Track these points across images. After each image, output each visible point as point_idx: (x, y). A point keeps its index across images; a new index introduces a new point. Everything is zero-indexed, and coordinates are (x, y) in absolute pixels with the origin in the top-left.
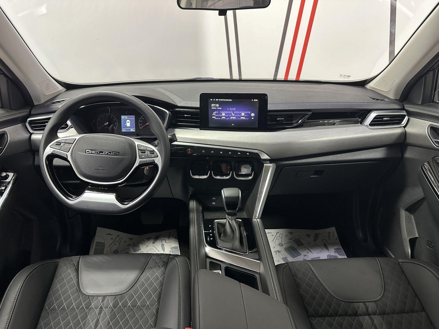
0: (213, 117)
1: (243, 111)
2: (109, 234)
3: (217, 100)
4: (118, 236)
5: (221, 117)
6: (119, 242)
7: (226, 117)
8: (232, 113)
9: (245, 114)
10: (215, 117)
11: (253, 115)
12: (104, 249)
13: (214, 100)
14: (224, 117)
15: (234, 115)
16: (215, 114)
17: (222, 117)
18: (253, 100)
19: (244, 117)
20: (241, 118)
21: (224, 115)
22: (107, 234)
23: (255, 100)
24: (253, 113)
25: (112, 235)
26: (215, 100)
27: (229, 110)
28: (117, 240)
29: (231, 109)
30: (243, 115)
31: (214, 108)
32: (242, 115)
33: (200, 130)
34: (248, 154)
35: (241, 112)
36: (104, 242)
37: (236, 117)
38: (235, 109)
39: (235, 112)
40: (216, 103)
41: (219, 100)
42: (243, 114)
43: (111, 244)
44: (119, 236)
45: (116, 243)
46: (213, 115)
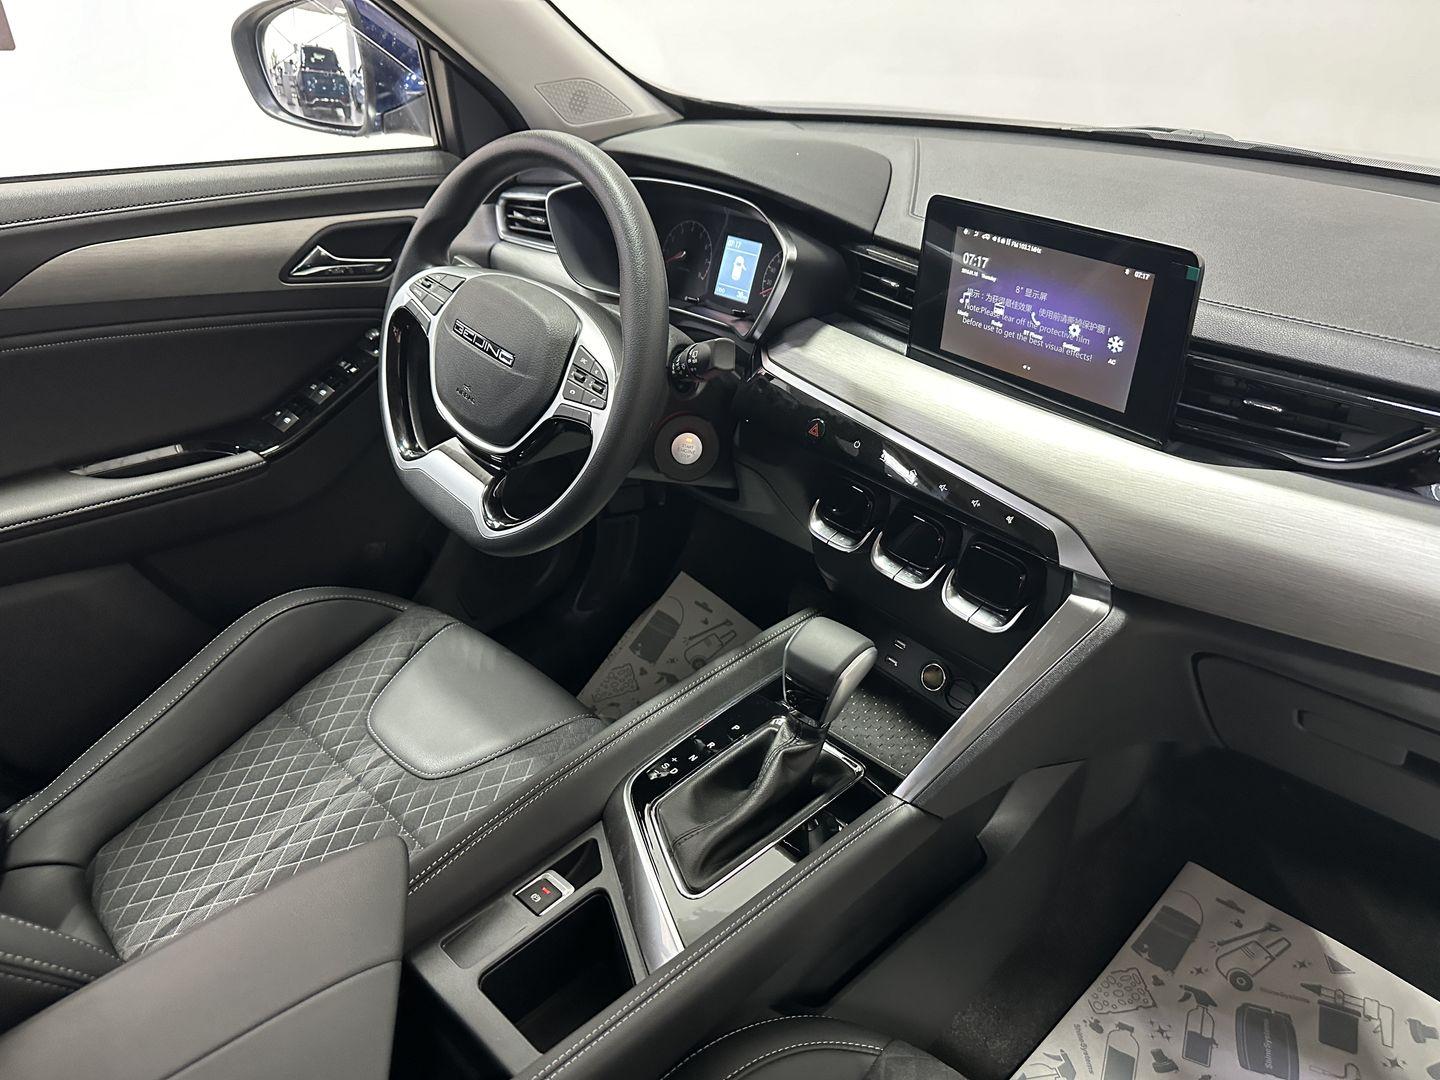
0: (960, 312)
1: (1078, 315)
2: (705, 606)
3: (987, 236)
4: (727, 622)
5: (987, 320)
6: (724, 640)
7: (1007, 326)
8: (1033, 314)
9: (1084, 332)
10: (966, 314)
11: (1116, 344)
12: (670, 639)
13: (977, 234)
14: (999, 324)
15: (1038, 323)
16: (967, 301)
17: (993, 322)
18: (1132, 274)
19: (1074, 342)
20: (1065, 345)
21: (1000, 312)
22: (697, 603)
23: (1138, 274)
24: (1117, 338)
25: (711, 611)
26: (980, 236)
27: (1022, 298)
28: (720, 632)
29: (1029, 292)
30: (1077, 334)
31: (971, 273)
32: (1071, 332)
33: (910, 354)
34: (1010, 519)
35: (1065, 319)
36: (679, 622)
37: (1048, 338)
38: (1044, 296)
39: (1043, 312)
40: (980, 248)
41: (994, 239)
42: (1075, 330)
43: (695, 637)
44: (732, 624)
45: (713, 639)
46: (962, 301)
